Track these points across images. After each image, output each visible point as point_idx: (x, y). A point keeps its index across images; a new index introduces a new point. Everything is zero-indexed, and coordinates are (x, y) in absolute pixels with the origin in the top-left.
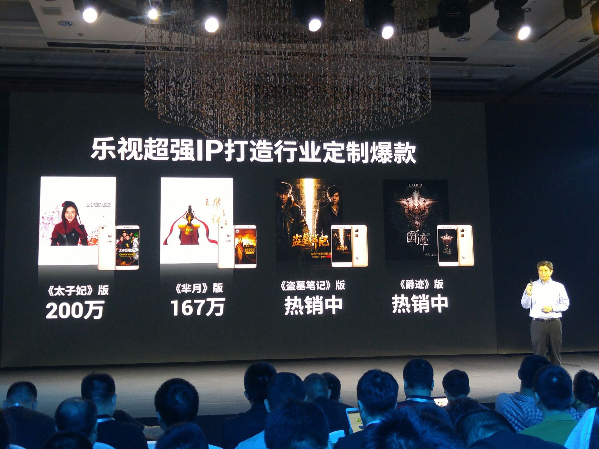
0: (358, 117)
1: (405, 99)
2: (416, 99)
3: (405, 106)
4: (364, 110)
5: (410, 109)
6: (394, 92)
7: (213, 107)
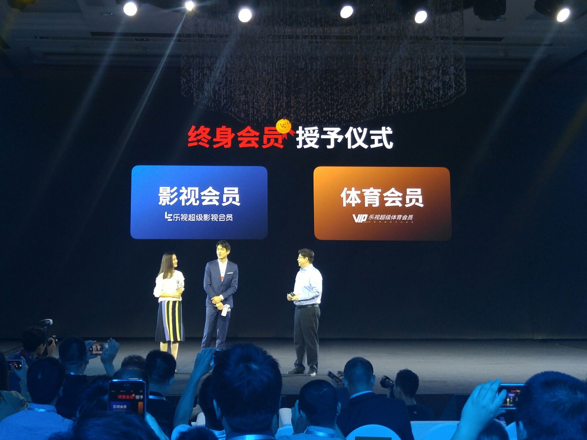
0: (390, 100)
1: (438, 82)
2: (450, 81)
3: (439, 89)
4: (396, 92)
5: (444, 91)
6: (427, 74)
7: (245, 93)
